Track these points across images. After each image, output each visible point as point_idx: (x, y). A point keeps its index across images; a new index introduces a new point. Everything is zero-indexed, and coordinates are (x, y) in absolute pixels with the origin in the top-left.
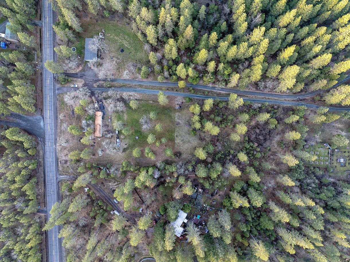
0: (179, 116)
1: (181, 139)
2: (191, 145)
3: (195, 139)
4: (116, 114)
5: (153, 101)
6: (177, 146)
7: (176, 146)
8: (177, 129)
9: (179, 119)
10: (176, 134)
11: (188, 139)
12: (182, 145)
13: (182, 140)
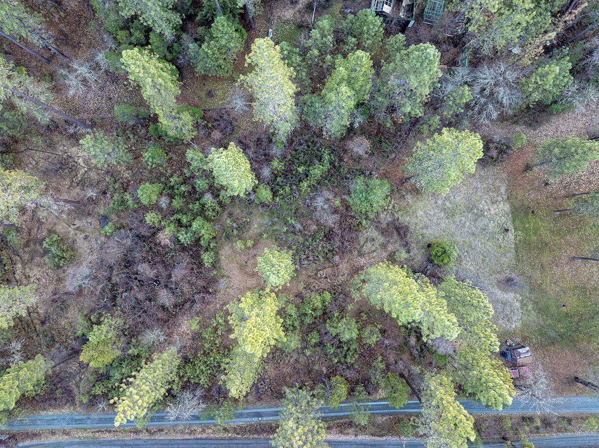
0: (507, 318)
1: (486, 221)
7: (503, 190)
8: (508, 259)
9: (504, 303)
11: (454, 222)
12: (479, 194)
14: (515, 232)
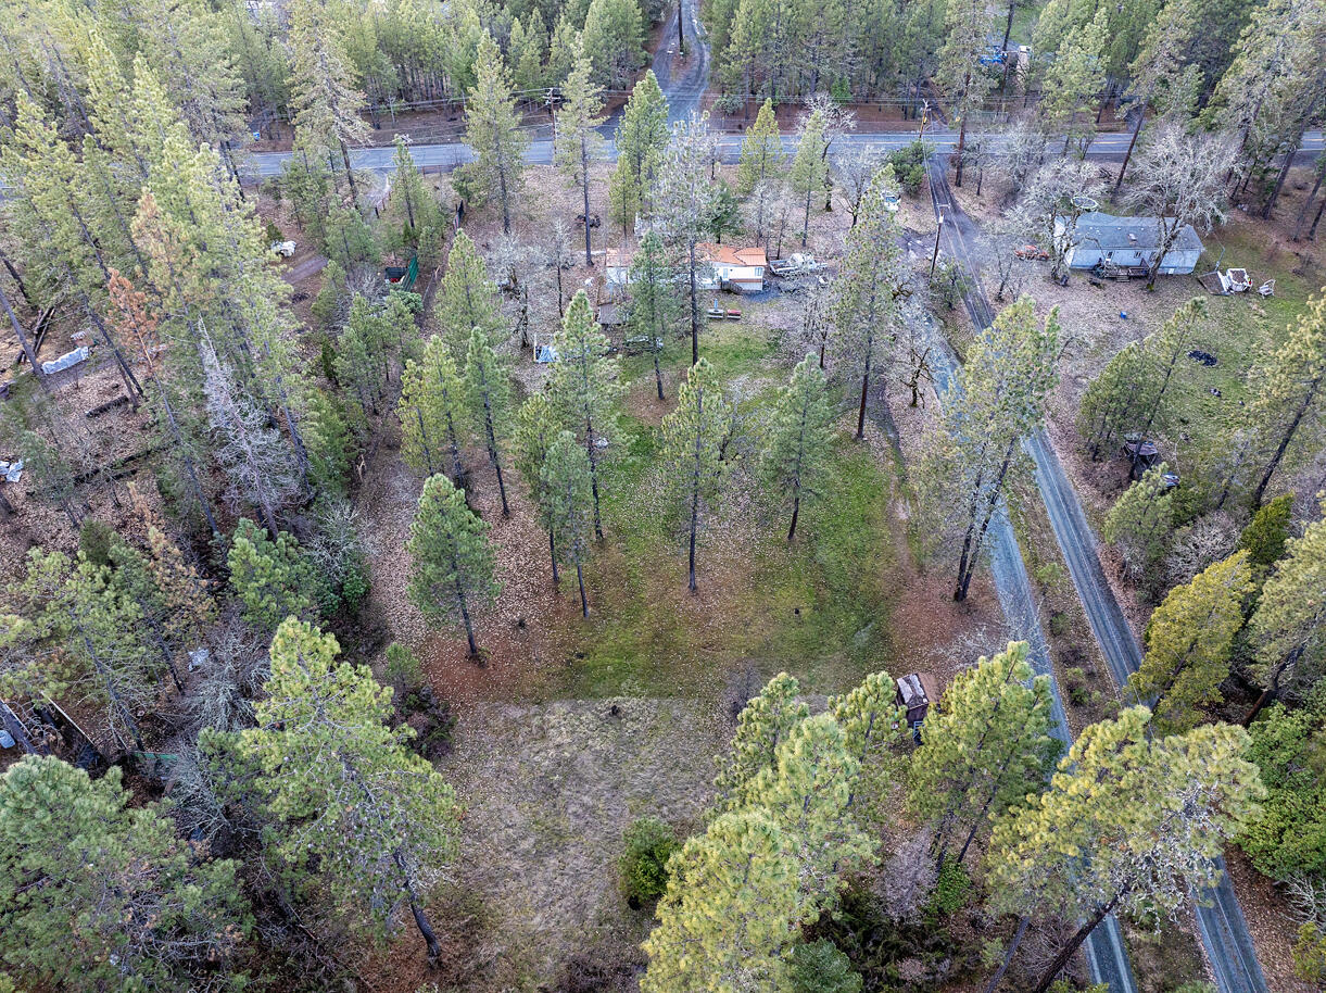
1: (586, 756)
4: (761, 340)
6: (514, 726)
7: (516, 713)
8: (687, 715)
10: (632, 704)
11: (578, 832)
12: (515, 766)
14: (622, 695)
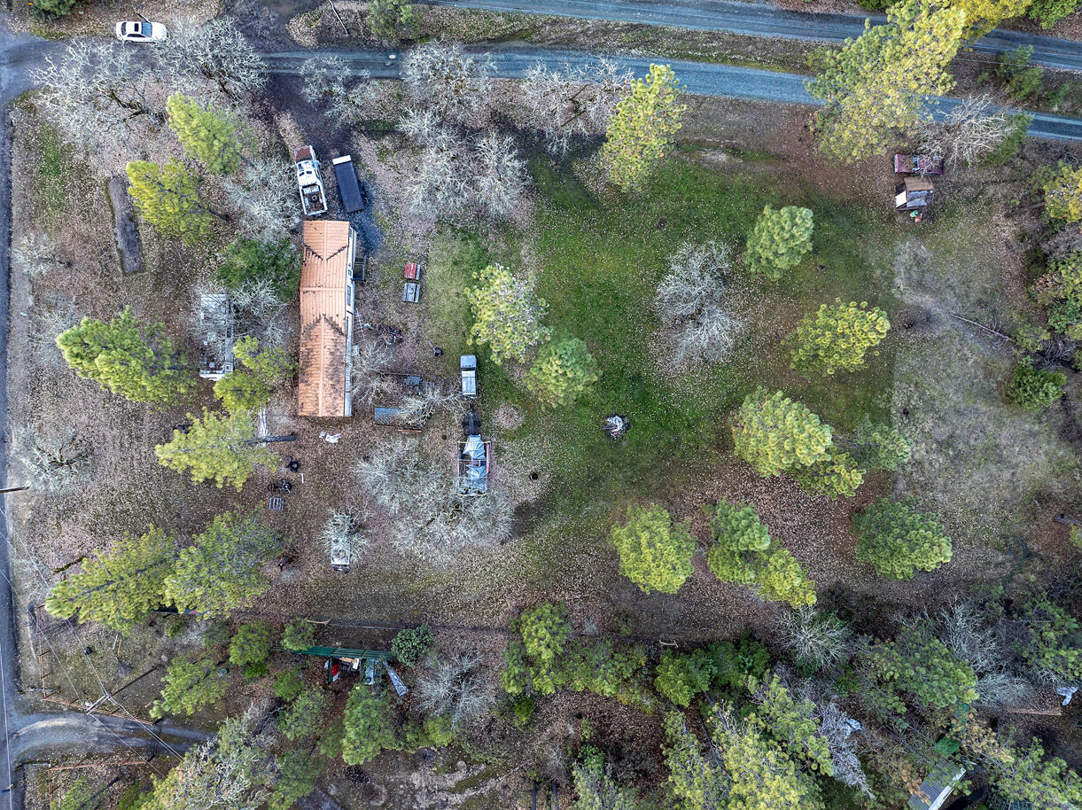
0: (918, 261)
1: (936, 432)
2: (1007, 475)
3: (1033, 435)
4: (457, 247)
5: (734, 151)
7: (901, 484)
9: (920, 286)
10: (898, 400)
11: (987, 437)
13: (944, 445)
14: (890, 408)
